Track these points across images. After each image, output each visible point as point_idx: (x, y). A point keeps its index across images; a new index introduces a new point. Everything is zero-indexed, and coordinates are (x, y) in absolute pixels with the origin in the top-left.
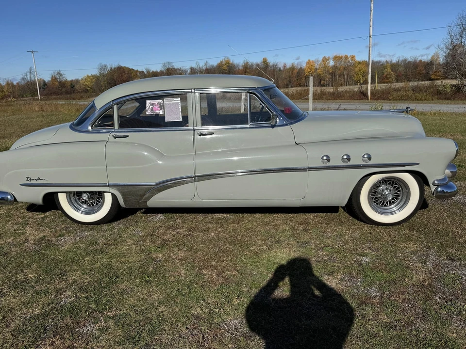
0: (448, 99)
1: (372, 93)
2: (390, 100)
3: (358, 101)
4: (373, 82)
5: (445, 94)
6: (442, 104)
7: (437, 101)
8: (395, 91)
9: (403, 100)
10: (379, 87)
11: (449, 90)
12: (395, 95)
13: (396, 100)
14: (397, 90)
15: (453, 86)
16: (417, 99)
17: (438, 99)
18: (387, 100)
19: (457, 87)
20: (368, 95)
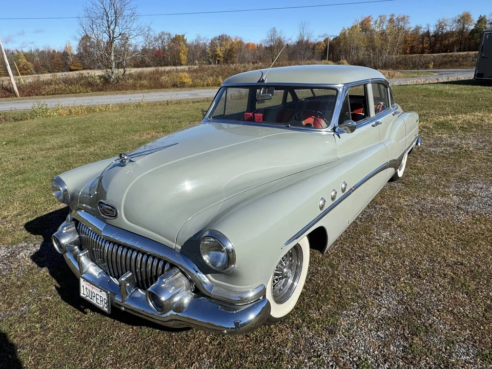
0: (101, 90)
1: (19, 88)
2: (44, 95)
3: (5, 99)
4: (16, 74)
5: (97, 85)
6: (99, 95)
7: (91, 93)
8: (45, 84)
9: (58, 94)
11: (98, 81)
12: (47, 89)
13: (50, 94)
14: (48, 83)
15: (100, 77)
16: (71, 92)
17: (93, 91)
18: (40, 95)
19: (104, 78)
20: (14, 92)
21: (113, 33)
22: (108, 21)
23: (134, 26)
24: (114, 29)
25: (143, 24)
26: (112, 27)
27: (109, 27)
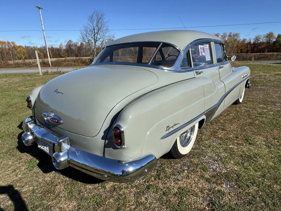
2: (63, 66)
4: (50, 58)
5: (87, 63)
9: (69, 66)
10: (54, 59)
11: (88, 61)
12: (65, 64)
13: (66, 66)
14: (65, 61)
15: (88, 59)
17: (85, 65)
18: (61, 66)
19: (90, 59)
20: (49, 64)
21: (96, 39)
22: (94, 32)
23: (106, 35)
24: (97, 36)
25: (111, 34)
26: (96, 35)
27: (95, 35)
